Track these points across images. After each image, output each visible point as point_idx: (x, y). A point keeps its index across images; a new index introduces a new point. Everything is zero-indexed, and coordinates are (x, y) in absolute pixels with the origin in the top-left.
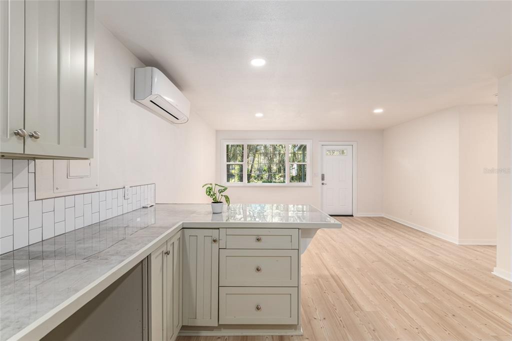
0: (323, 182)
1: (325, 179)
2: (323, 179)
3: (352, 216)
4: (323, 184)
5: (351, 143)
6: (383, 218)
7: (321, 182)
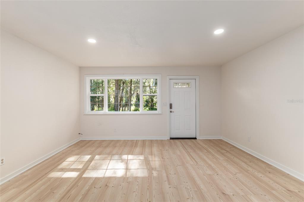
0: (171, 110)
1: (173, 107)
2: (171, 107)
3: (195, 138)
4: (171, 112)
5: (194, 77)
6: (221, 140)
7: (169, 110)
